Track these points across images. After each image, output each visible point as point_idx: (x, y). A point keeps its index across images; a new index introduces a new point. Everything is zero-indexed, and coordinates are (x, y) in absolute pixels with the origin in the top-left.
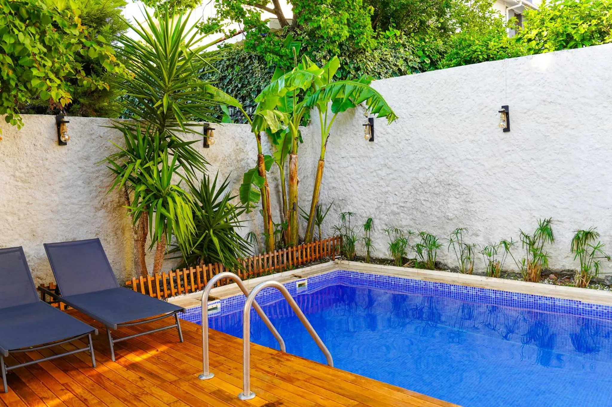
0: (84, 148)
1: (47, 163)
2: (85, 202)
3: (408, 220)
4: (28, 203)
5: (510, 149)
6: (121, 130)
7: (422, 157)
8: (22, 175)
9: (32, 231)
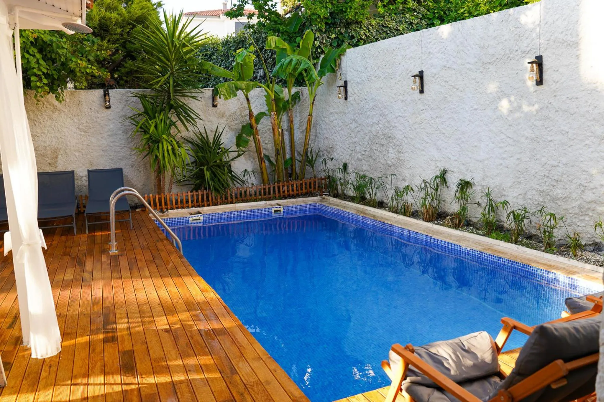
0: (122, 110)
1: (99, 120)
2: (124, 145)
3: (367, 166)
4: (88, 145)
5: (424, 108)
6: (138, 97)
7: (374, 113)
8: (83, 128)
9: (91, 162)
